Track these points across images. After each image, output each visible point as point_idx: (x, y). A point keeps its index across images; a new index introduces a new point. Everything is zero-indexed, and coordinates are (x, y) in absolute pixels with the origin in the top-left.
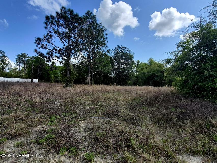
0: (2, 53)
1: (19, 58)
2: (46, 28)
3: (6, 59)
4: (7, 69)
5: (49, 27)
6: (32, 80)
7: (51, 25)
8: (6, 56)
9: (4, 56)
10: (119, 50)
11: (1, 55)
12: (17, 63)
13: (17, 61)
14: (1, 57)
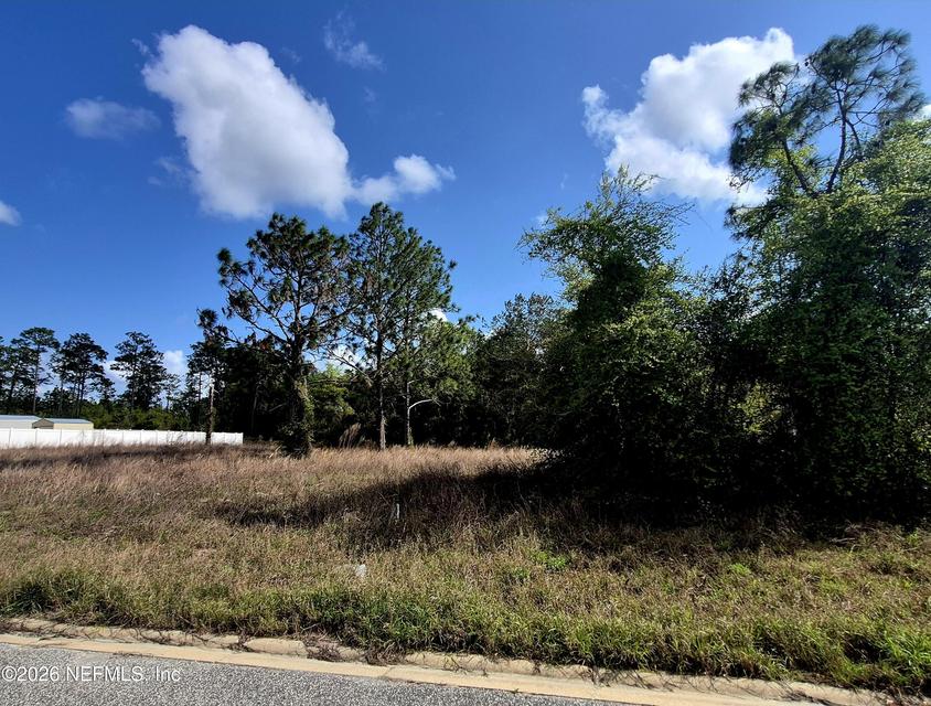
0: (142, 342)
1: (198, 355)
2: (223, 282)
3: (154, 362)
4: (163, 394)
5: (230, 279)
6: (208, 436)
7: (235, 272)
8: (155, 350)
9: (149, 353)
10: (525, 312)
11: (140, 349)
12: (191, 374)
13: (191, 365)
14: (140, 354)
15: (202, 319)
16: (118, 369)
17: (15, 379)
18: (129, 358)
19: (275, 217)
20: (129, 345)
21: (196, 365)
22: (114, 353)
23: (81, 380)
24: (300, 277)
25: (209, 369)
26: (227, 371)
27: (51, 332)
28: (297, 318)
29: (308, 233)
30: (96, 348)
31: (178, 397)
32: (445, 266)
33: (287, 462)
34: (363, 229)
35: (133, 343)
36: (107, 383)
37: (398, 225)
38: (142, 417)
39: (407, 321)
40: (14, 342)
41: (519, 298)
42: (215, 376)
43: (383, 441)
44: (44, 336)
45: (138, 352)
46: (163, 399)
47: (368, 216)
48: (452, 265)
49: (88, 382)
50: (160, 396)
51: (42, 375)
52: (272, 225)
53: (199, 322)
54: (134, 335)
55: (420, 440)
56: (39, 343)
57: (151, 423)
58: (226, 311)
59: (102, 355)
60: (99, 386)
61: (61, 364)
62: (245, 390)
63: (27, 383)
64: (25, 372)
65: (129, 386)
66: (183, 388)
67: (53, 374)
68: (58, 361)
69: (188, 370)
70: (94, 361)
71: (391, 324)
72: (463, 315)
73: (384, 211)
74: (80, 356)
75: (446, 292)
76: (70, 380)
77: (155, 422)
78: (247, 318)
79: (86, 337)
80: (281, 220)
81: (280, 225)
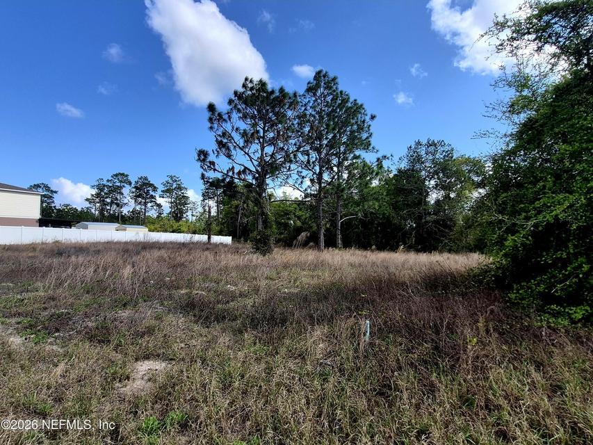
0: (176, 181)
1: (207, 189)
2: (212, 128)
3: (183, 193)
4: (189, 213)
5: (215, 126)
6: (209, 238)
7: (219, 120)
8: (183, 186)
9: (179, 188)
10: (423, 153)
11: (174, 186)
12: (203, 200)
13: (203, 195)
14: (174, 189)
15: (199, 155)
16: (163, 197)
17: (112, 203)
18: (168, 191)
19: (246, 79)
20: (168, 183)
21: (206, 196)
22: (161, 188)
23: (145, 204)
24: (265, 125)
25: (213, 198)
26: (223, 199)
27: (127, 176)
28: (262, 155)
29: (270, 90)
30: (151, 185)
31: (198, 214)
32: (367, 118)
33: (257, 258)
34: (309, 90)
35: (170, 181)
36: (159, 206)
37: (335, 87)
38: (176, 225)
39: (339, 159)
40: (108, 181)
41: (419, 143)
42: (217, 202)
43: (322, 244)
44: (123, 177)
45: (173, 187)
46: (190, 216)
47: (312, 81)
48: (373, 117)
49: (149, 205)
50: (188, 214)
51: (126, 201)
52: (244, 86)
53: (197, 158)
54: (171, 177)
55: (347, 245)
56: (121, 182)
57: (180, 229)
58: (216, 152)
59: (155, 189)
60: (155, 207)
61: (134, 194)
62: (233, 210)
63: (118, 205)
64: (117, 199)
65: (171, 208)
66: (200, 210)
67: (130, 200)
68: (133, 193)
69: (202, 198)
70: (151, 193)
71: (329, 162)
72: (380, 155)
73: (324, 76)
74: (143, 190)
75: (367, 138)
76: (140, 203)
77: (183, 229)
78: (229, 156)
79: (146, 178)
80: (251, 81)
81: (250, 85)
